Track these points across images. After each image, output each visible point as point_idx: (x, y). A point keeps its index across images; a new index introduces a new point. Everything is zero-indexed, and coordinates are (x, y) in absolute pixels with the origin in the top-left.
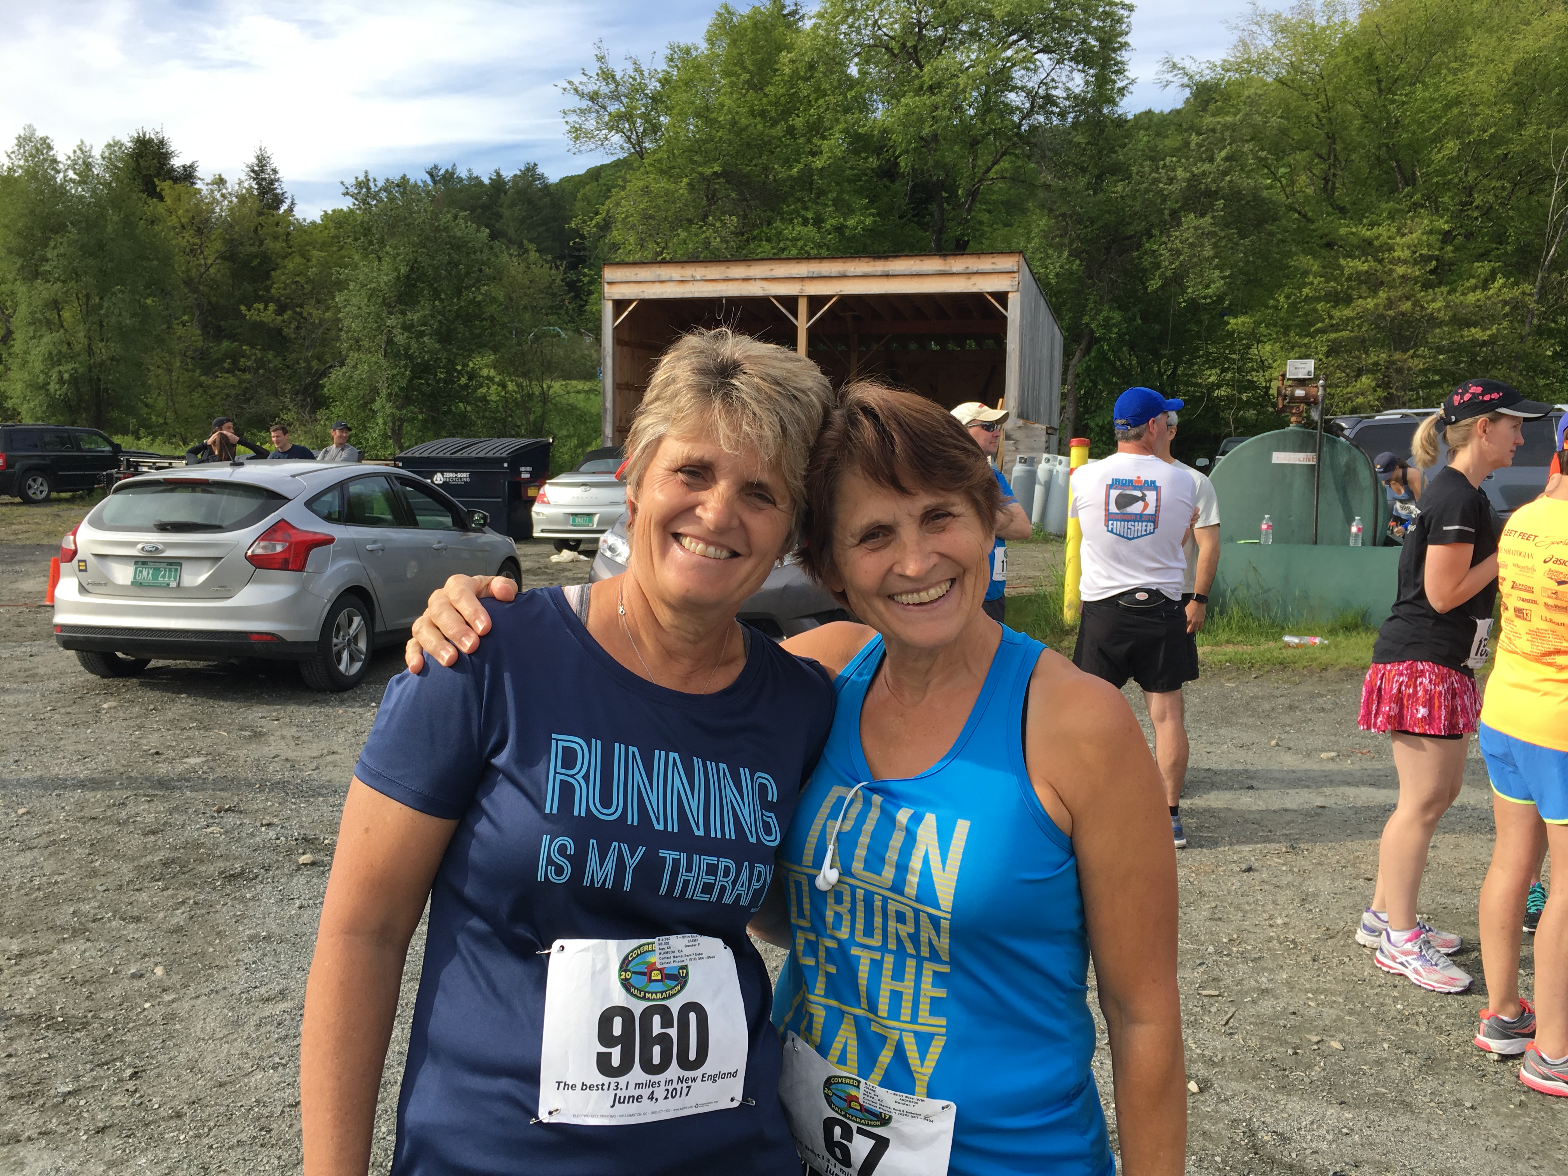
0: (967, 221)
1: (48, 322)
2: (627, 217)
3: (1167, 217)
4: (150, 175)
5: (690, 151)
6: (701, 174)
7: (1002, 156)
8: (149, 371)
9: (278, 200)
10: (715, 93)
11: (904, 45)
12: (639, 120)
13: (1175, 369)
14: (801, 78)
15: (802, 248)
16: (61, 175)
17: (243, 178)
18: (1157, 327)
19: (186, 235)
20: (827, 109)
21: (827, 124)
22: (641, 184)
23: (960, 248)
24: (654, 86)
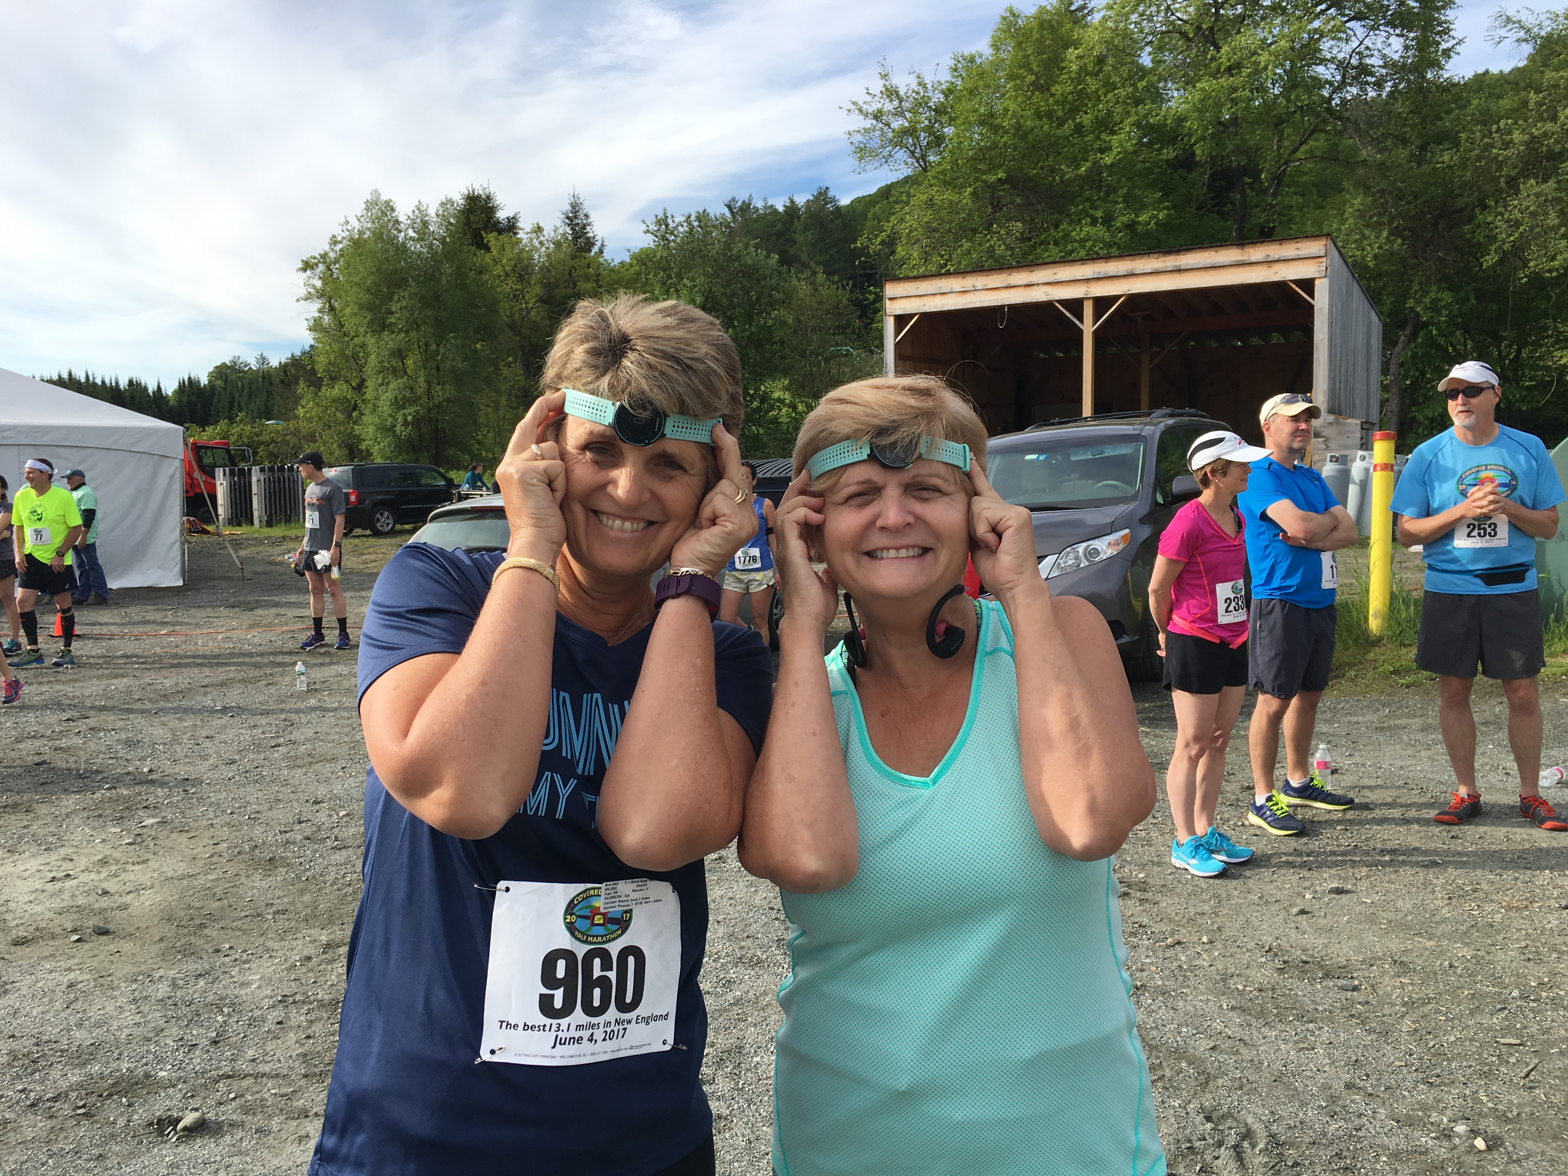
0: (1272, 206)
1: (395, 370)
2: (910, 232)
3: (1502, 184)
4: (480, 229)
5: (975, 159)
6: (985, 182)
7: (1310, 135)
8: (480, 410)
9: (590, 243)
10: (999, 98)
11: (1199, 28)
12: (922, 134)
13: (1519, 352)
14: (1088, 74)
15: (1090, 249)
16: (402, 234)
17: (558, 225)
18: (1495, 306)
19: (509, 282)
20: (1117, 102)
21: (1117, 118)
22: (924, 197)
23: (1266, 235)
24: (937, 98)
